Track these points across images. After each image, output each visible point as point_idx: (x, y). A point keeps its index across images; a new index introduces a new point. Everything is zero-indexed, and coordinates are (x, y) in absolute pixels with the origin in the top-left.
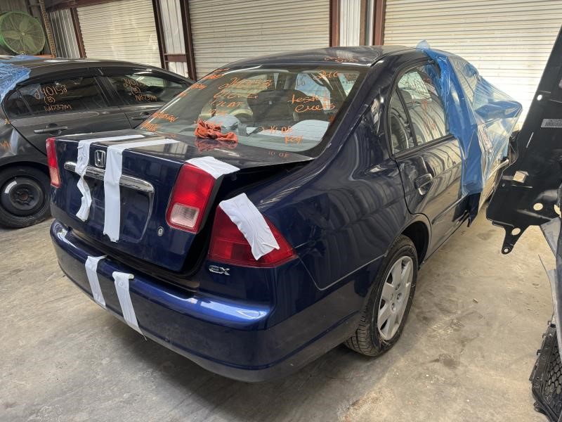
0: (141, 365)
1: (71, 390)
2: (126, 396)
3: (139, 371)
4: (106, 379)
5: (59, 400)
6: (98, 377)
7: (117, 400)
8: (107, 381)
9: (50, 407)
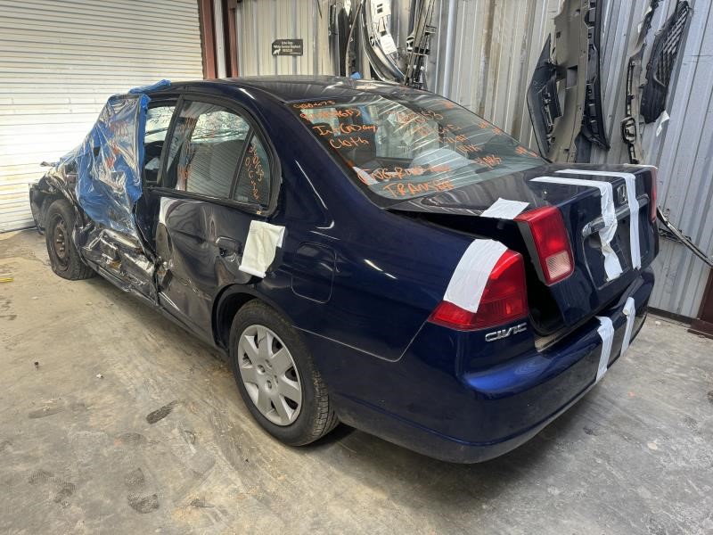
0: (550, 456)
1: (614, 513)
2: (599, 461)
3: (561, 456)
4: (582, 483)
5: (634, 521)
6: (583, 491)
7: (608, 468)
8: (586, 481)
9: (648, 527)
